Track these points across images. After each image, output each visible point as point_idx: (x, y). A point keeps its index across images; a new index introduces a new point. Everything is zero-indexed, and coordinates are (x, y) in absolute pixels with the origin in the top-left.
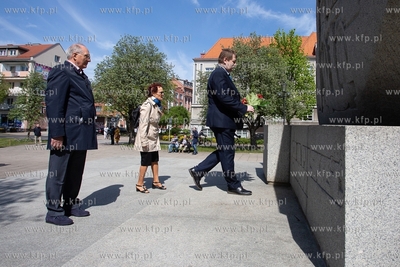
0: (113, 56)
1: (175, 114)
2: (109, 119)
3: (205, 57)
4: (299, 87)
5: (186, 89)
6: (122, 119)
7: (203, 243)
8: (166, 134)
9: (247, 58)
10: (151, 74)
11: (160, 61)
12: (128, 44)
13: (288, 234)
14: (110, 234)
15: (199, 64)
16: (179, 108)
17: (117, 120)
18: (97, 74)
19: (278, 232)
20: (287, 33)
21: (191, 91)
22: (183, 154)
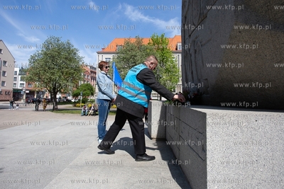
0: (42, 51)
1: (84, 89)
2: (38, 92)
3: (105, 51)
4: (167, 71)
5: (91, 72)
6: (47, 93)
7: (116, 184)
8: (78, 102)
9: (134, 53)
10: (68, 62)
11: (75, 54)
12: (52, 42)
13: (169, 174)
14: (53, 181)
15: (100, 55)
16: (87, 85)
17: (43, 93)
18: (30, 62)
19: (163, 174)
20: (160, 36)
21: (95, 73)
22: (91, 116)
